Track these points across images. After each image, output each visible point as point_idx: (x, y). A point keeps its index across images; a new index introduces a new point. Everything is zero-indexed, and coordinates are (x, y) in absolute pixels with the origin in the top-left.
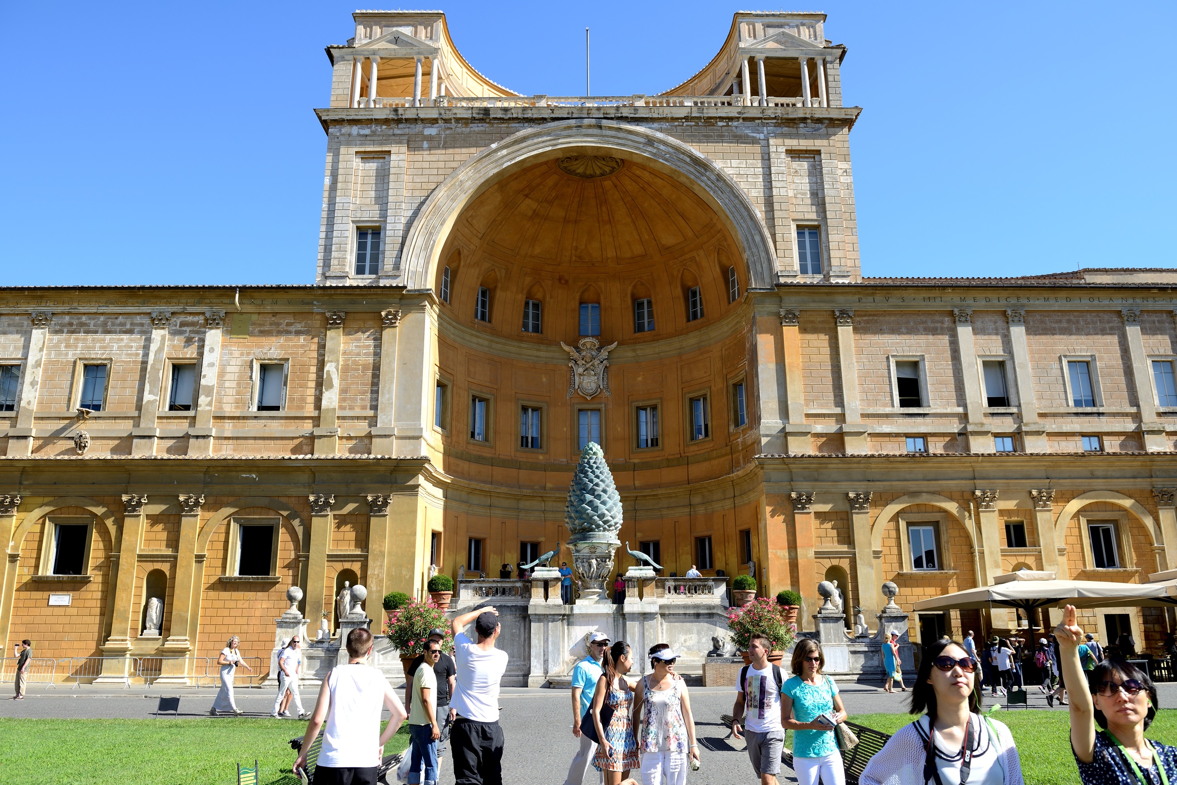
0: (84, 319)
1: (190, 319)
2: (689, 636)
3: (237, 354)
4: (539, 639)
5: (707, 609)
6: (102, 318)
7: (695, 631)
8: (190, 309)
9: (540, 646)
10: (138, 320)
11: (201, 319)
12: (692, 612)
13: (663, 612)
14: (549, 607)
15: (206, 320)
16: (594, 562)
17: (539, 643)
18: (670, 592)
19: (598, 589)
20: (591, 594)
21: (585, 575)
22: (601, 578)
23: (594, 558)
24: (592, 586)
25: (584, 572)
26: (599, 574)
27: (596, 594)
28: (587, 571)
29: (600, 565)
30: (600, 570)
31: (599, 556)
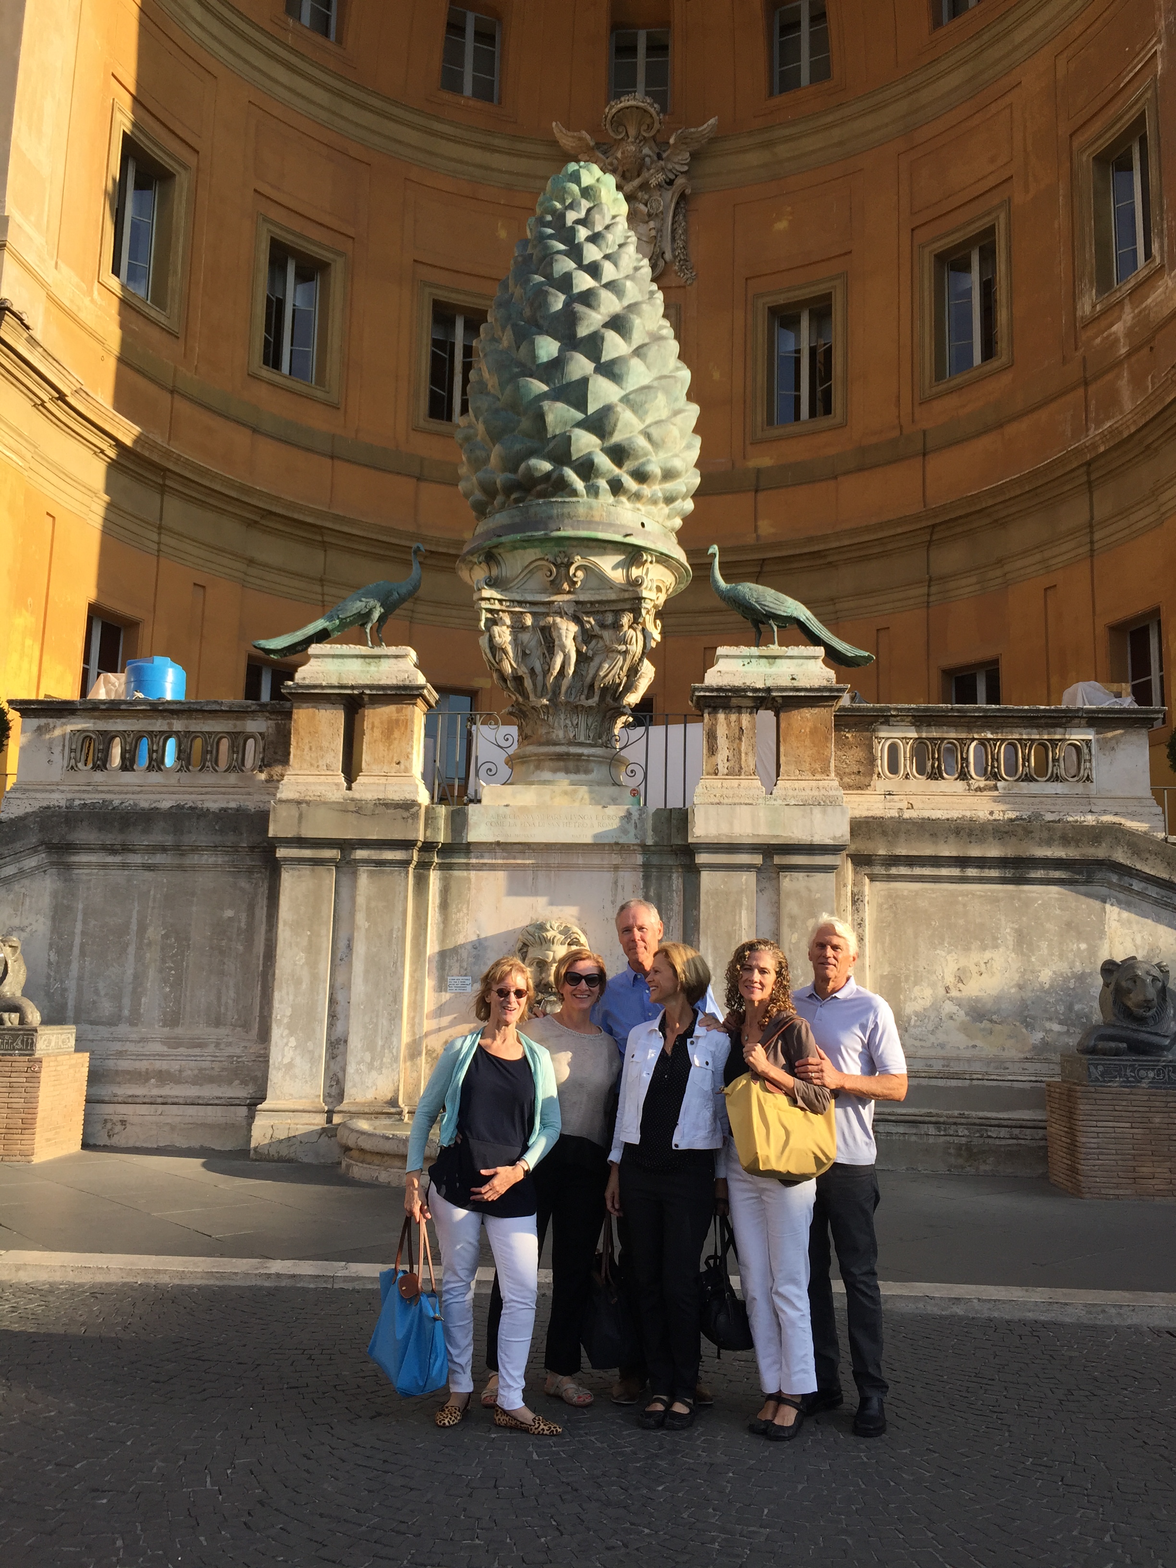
2: (976, 957)
4: (312, 949)
5: (1065, 840)
7: (1007, 932)
9: (315, 978)
12: (994, 851)
13: (865, 847)
14: (357, 808)
16: (568, 631)
17: (313, 964)
18: (894, 768)
19: (581, 744)
20: (551, 764)
21: (528, 683)
22: (596, 698)
23: (570, 611)
24: (559, 734)
25: (523, 671)
26: (588, 679)
27: (571, 765)
28: (538, 669)
29: (594, 642)
30: (594, 664)
31: (592, 603)
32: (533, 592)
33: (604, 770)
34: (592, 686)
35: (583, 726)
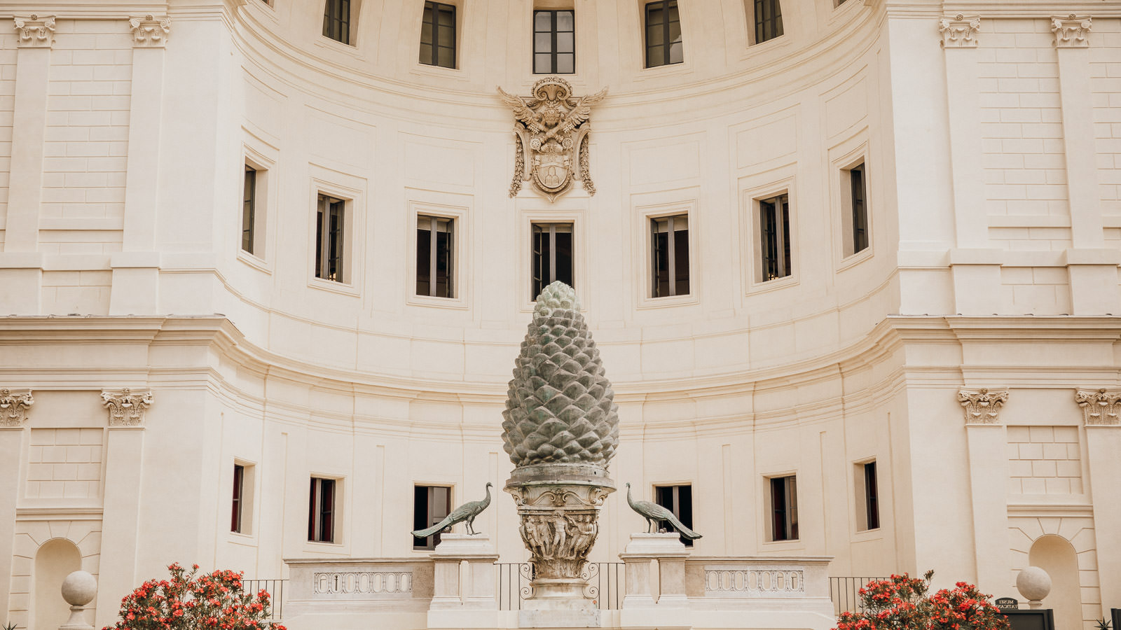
16: (562, 525)
19: (568, 577)
20: (555, 588)
21: (543, 549)
22: (575, 556)
23: (562, 515)
24: (557, 573)
25: (541, 543)
26: (571, 547)
27: (564, 588)
28: (547, 542)
29: (573, 529)
30: (573, 540)
31: (573, 511)
32: (545, 505)
33: (579, 590)
34: (573, 549)
35: (569, 568)
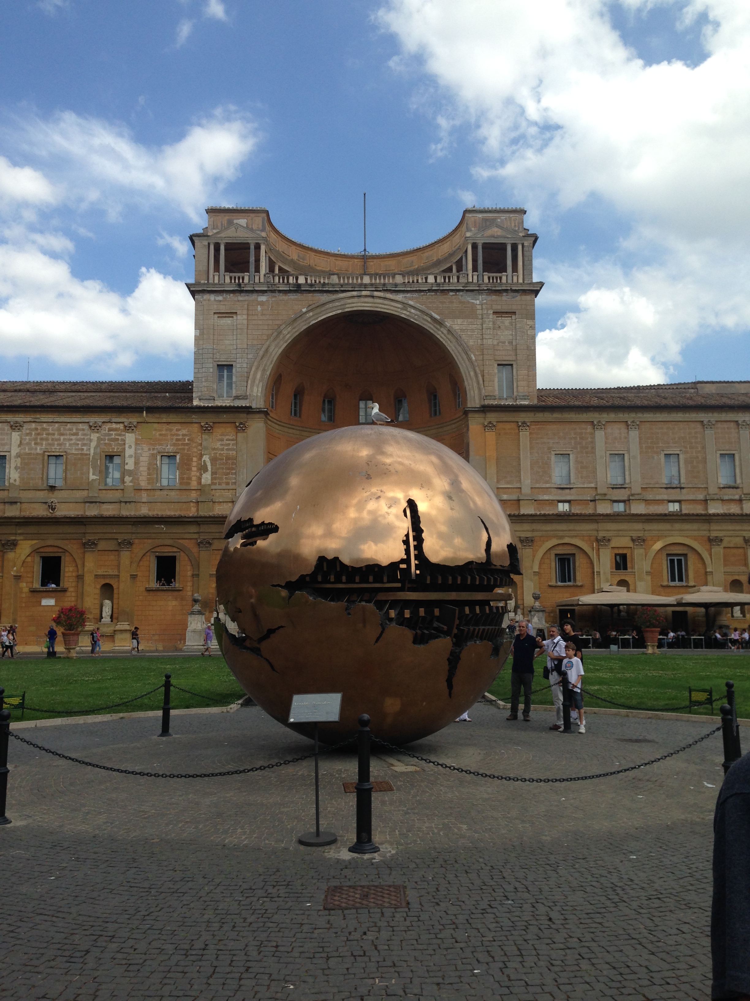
0: (45, 425)
1: (114, 426)
3: (146, 449)
6: (57, 425)
8: (114, 420)
10: (81, 426)
11: (121, 426)
15: (125, 427)
